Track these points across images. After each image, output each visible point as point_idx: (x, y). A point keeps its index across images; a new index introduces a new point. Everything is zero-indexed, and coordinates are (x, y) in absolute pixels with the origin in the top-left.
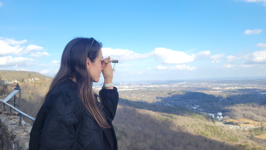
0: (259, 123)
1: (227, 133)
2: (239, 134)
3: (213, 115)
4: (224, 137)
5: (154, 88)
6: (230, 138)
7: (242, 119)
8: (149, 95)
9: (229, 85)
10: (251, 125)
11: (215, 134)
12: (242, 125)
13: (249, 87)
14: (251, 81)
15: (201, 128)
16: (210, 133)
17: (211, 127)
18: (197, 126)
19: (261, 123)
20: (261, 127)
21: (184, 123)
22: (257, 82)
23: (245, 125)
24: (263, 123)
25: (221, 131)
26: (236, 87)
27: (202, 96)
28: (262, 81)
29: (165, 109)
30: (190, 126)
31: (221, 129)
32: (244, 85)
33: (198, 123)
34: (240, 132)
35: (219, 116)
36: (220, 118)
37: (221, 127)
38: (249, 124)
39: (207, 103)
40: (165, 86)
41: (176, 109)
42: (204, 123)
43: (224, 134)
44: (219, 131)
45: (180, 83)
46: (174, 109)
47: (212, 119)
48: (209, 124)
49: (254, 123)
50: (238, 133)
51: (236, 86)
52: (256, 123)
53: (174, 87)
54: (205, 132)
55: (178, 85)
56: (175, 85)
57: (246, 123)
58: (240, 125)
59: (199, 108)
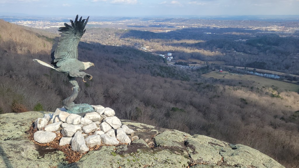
0: (205, 63)
1: (179, 73)
2: (189, 74)
3: (164, 56)
4: (178, 77)
5: (97, 25)
6: (183, 78)
7: (190, 59)
8: (92, 34)
9: (177, 24)
10: (198, 64)
11: (170, 74)
12: (190, 65)
13: (195, 26)
14: (197, 20)
15: (157, 70)
16: (165, 74)
17: (165, 68)
18: (153, 67)
19: (207, 63)
20: (207, 66)
21: (140, 65)
22: (203, 21)
23: (193, 65)
24: (208, 62)
25: (174, 72)
26: (184, 27)
27: (152, 36)
28: (207, 21)
29: (116, 50)
30: (146, 67)
31: (174, 69)
32: (191, 24)
33: (152, 65)
34: (189, 71)
35: (169, 56)
36: (170, 59)
37: (174, 68)
38: (196, 64)
39: (157, 43)
40: (110, 23)
41: (128, 51)
42: (158, 64)
43: (177, 74)
44: (173, 72)
45: (126, 21)
46: (125, 50)
47: (163, 60)
48: (163, 65)
49: (201, 62)
50: (188, 72)
51: (183, 25)
52: (203, 62)
53: (120, 24)
54: (160, 73)
55: (124, 23)
56: (121, 23)
57: (193, 63)
58: (188, 65)
59: (149, 48)
